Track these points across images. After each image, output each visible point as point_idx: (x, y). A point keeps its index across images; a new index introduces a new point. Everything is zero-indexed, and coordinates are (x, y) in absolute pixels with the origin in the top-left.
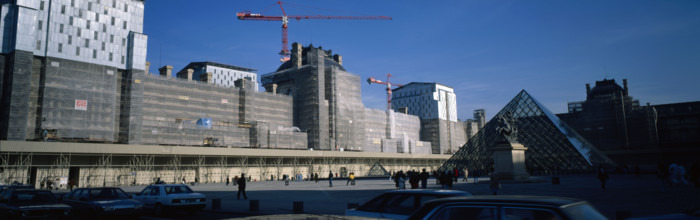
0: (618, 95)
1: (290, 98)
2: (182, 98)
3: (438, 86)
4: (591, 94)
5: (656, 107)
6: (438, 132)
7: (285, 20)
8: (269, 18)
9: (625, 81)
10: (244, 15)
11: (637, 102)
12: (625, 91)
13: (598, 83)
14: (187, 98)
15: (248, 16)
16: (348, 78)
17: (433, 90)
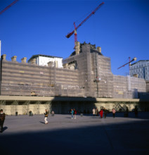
2: (21, 72)
14: (23, 72)
16: (104, 59)
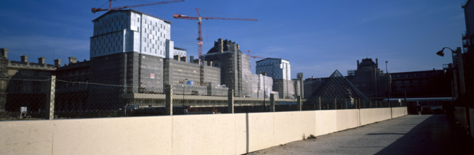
0: (373, 67)
1: (219, 69)
3: (283, 61)
4: (360, 66)
5: (392, 74)
6: (282, 87)
7: (200, 19)
8: (191, 18)
9: (377, 59)
10: (177, 16)
11: (382, 71)
12: (376, 65)
13: (363, 60)
15: (180, 16)
17: (280, 63)
